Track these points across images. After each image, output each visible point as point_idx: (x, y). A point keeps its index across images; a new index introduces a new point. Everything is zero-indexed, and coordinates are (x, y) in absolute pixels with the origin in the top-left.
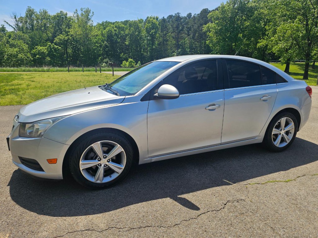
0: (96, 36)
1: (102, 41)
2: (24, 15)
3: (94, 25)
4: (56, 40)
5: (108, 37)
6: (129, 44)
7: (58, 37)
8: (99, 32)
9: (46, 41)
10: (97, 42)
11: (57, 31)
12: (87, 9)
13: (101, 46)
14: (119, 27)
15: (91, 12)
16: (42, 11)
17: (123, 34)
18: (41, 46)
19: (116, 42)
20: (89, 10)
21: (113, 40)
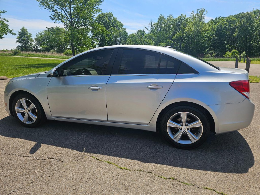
0: (207, 31)
1: (211, 35)
2: (156, 21)
3: (205, 22)
4: (174, 37)
5: (218, 30)
6: (238, 35)
7: (176, 35)
8: (210, 27)
9: (167, 38)
10: (206, 36)
11: (176, 30)
12: (202, 9)
13: (209, 40)
14: (230, 21)
15: (206, 11)
16: (169, 16)
17: (233, 27)
18: (163, 43)
19: (225, 35)
20: (204, 10)
21: (222, 33)
